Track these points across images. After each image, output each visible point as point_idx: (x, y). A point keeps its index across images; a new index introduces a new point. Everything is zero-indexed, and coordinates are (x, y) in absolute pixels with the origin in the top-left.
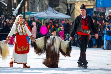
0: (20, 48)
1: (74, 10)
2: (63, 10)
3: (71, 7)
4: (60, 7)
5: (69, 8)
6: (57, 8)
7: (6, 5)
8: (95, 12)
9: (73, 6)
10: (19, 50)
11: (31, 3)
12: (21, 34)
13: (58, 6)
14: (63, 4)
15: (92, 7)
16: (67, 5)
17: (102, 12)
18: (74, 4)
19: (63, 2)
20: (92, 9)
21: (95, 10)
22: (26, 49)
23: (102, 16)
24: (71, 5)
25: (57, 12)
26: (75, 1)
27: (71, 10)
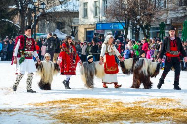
0: (109, 68)
1: (77, 31)
2: (69, 32)
3: (75, 29)
4: (66, 29)
5: (73, 30)
6: (63, 30)
7: (20, 28)
8: (95, 34)
9: (77, 28)
10: (108, 70)
11: (41, 26)
12: (110, 55)
13: (64, 28)
14: (69, 27)
15: (93, 30)
16: (72, 27)
17: (101, 33)
18: (78, 27)
19: (69, 26)
20: (93, 31)
21: (96, 32)
22: (115, 70)
23: (102, 37)
24: (75, 28)
25: (63, 34)
26: (79, 25)
27: (75, 32)
